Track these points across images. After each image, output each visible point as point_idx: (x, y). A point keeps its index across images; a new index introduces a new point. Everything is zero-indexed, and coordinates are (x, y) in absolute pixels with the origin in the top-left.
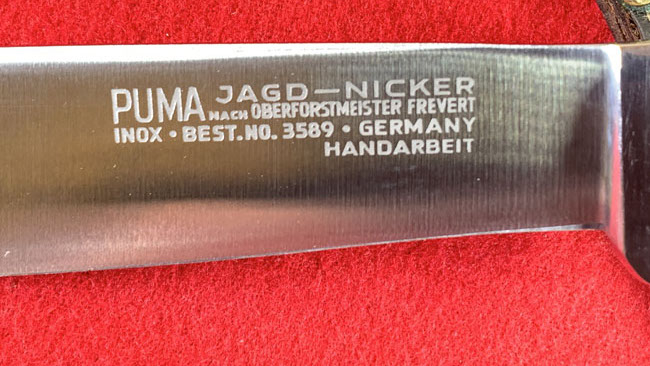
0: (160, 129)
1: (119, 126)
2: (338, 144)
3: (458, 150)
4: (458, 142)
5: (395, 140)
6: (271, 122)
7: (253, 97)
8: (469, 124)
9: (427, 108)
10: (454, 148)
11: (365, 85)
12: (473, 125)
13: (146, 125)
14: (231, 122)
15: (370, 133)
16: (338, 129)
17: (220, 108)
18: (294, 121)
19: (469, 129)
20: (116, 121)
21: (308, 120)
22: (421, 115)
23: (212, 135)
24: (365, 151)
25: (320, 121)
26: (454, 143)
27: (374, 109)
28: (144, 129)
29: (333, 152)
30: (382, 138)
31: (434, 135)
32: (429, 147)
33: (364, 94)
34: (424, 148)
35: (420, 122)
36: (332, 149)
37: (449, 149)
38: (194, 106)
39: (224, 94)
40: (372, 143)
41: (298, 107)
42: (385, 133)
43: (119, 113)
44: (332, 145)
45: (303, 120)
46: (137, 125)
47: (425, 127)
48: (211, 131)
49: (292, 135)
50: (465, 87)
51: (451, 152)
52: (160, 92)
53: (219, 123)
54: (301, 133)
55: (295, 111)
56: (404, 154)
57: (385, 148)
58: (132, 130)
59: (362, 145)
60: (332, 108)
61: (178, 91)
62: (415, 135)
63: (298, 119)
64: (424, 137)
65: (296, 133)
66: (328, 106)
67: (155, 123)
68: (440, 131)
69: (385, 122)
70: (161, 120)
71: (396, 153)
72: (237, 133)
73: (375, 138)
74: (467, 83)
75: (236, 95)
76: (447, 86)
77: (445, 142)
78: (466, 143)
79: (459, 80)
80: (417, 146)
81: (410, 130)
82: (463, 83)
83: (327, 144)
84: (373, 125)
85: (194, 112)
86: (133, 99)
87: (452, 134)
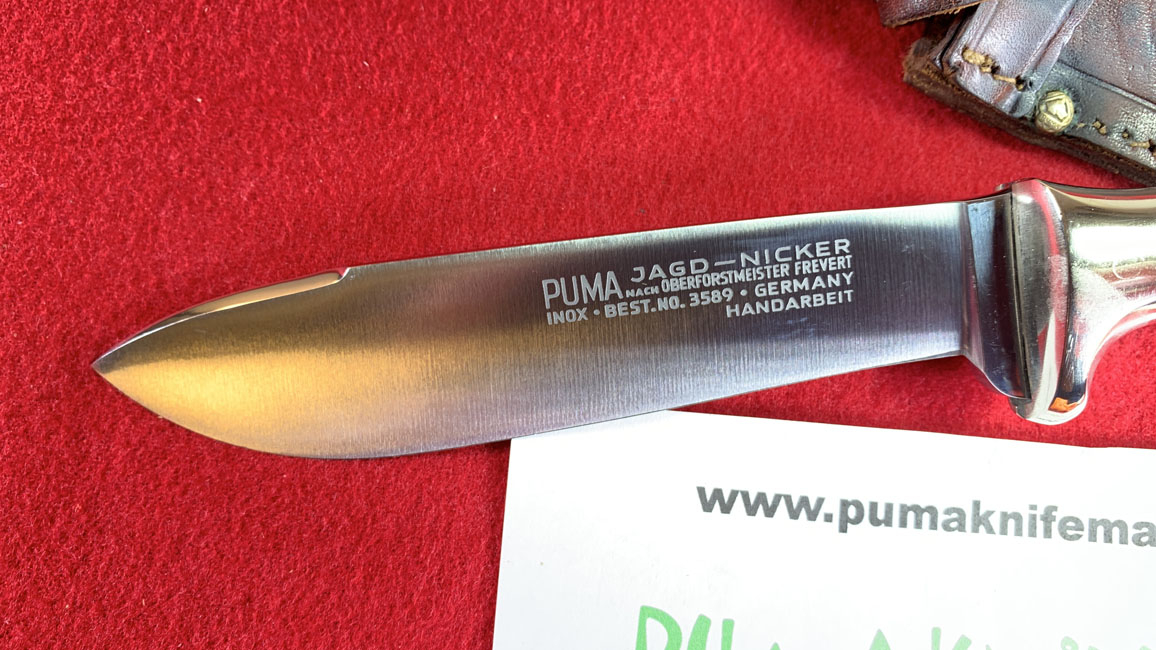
0: (585, 309)
1: (551, 311)
2: (737, 306)
3: (840, 301)
4: (840, 293)
5: (786, 297)
6: (680, 294)
7: (661, 274)
8: (848, 278)
9: (811, 268)
10: (837, 300)
11: (757, 253)
12: (852, 279)
13: (574, 307)
14: (645, 297)
15: (765, 294)
16: (737, 293)
17: (635, 286)
18: (698, 291)
19: (848, 282)
20: (548, 306)
21: (711, 288)
22: (807, 275)
23: (630, 310)
24: (761, 309)
25: (720, 288)
26: (837, 296)
27: (766, 273)
28: (573, 311)
29: (734, 314)
30: (775, 297)
31: (819, 290)
32: (815, 300)
33: (756, 262)
34: (812, 302)
35: (806, 280)
36: (733, 310)
37: (832, 300)
38: (613, 287)
39: (638, 274)
40: (766, 302)
41: (701, 279)
42: (777, 293)
43: (551, 300)
44: (733, 307)
45: (705, 289)
46: (565, 308)
47: (811, 285)
48: (629, 306)
49: (698, 302)
50: (842, 247)
51: (834, 303)
52: (583, 277)
53: (635, 299)
54: (705, 300)
55: (698, 282)
56: (794, 308)
57: (778, 305)
58: (562, 313)
59: (758, 305)
60: (730, 276)
61: (598, 275)
62: (802, 292)
63: (702, 288)
64: (811, 293)
65: (701, 300)
66: (727, 275)
67: (581, 305)
68: (824, 286)
69: (776, 283)
70: (586, 301)
71: (787, 309)
72: (651, 305)
73: (769, 298)
74: (844, 244)
75: (648, 274)
76: (827, 248)
77: (828, 295)
78: (847, 294)
79: (837, 242)
80: (805, 300)
81: (799, 288)
82: (841, 244)
83: (728, 307)
84: (767, 287)
85: (613, 292)
86: (560, 286)
87: (834, 288)
